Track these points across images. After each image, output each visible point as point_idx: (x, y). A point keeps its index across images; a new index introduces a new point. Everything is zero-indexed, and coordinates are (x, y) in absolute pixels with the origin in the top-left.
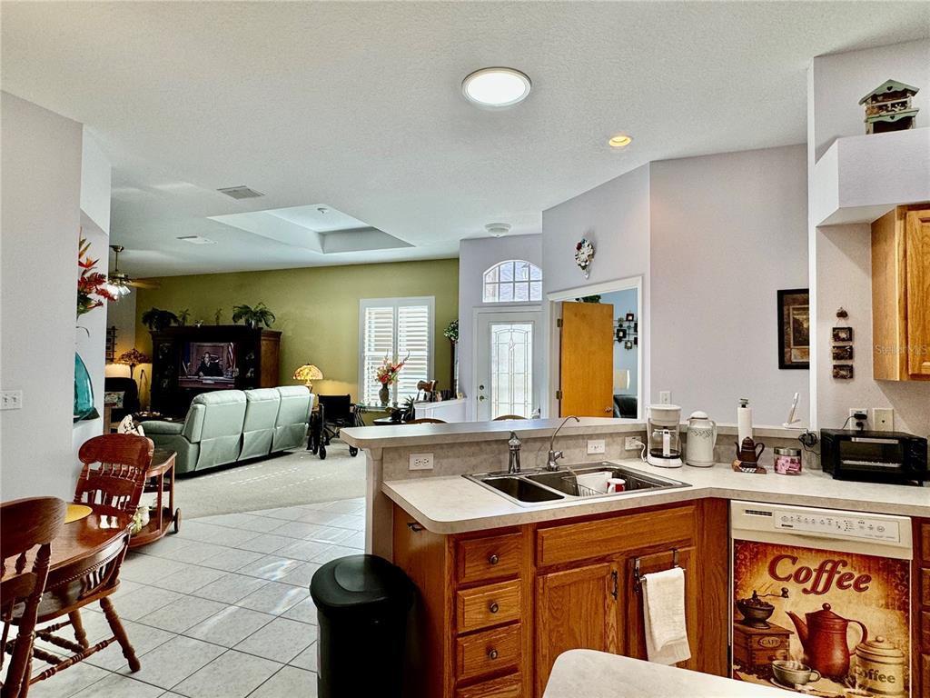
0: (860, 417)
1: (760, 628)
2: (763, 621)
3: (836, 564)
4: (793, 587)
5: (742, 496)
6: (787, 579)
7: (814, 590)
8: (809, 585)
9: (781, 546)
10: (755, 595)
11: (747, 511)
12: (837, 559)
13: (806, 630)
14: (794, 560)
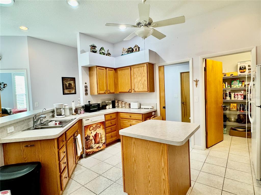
0: (89, 102)
1: (89, 141)
2: (89, 139)
3: (97, 125)
4: (92, 131)
5: (84, 118)
6: (92, 130)
7: (95, 131)
8: (94, 130)
9: (91, 125)
10: (88, 135)
11: (86, 120)
12: (97, 124)
13: (94, 138)
14: (92, 126)
